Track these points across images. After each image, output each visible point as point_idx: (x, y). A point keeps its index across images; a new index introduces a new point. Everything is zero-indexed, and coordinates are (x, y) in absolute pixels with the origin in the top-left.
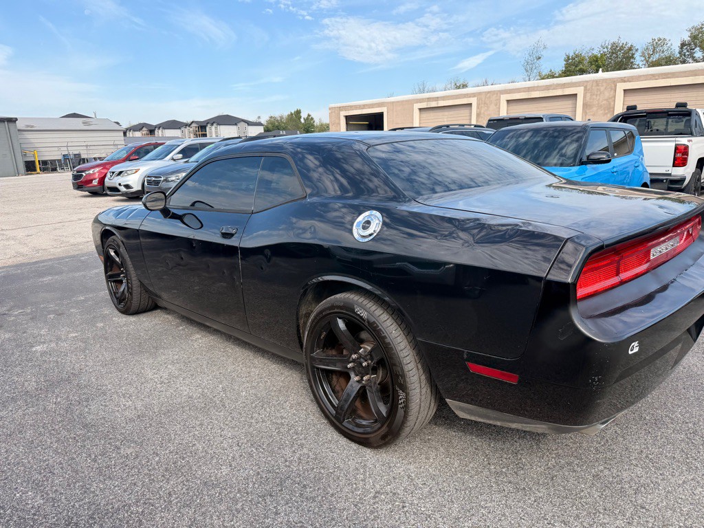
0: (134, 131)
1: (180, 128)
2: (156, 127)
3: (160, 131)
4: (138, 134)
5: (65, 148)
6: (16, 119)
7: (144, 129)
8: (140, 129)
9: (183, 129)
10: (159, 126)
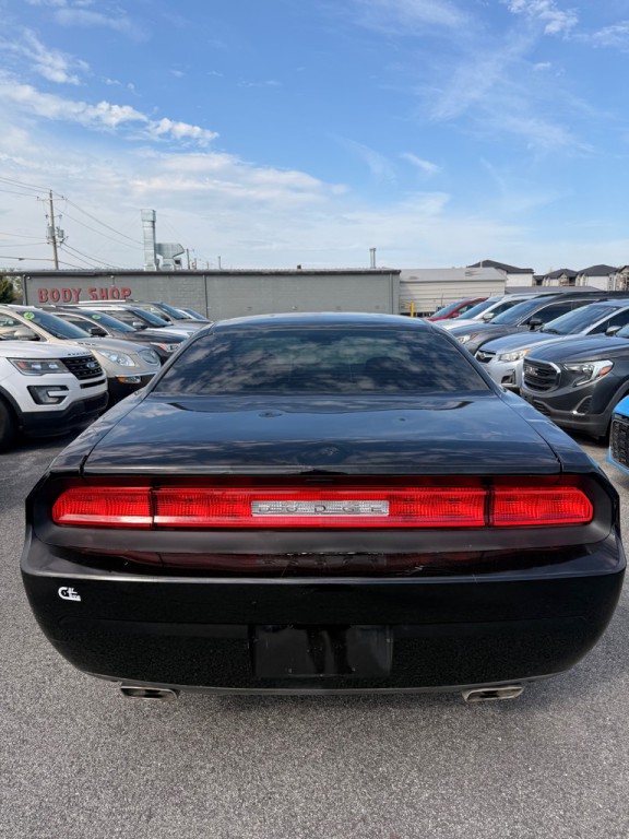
0: (552, 278)
1: (608, 275)
2: (577, 274)
3: (582, 279)
4: (555, 283)
5: (439, 301)
6: (400, 271)
7: (563, 276)
8: (559, 277)
9: (611, 276)
10: (581, 273)
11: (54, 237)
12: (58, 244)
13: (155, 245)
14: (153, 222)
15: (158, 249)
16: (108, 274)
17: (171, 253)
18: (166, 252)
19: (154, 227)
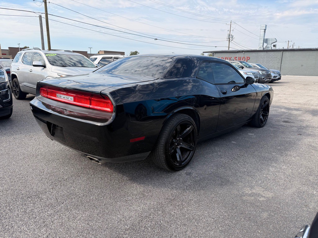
11: (229, 38)
12: (230, 41)
13: (264, 39)
14: (265, 30)
15: (266, 41)
16: (242, 51)
17: (271, 42)
18: (268, 42)
19: (265, 32)
